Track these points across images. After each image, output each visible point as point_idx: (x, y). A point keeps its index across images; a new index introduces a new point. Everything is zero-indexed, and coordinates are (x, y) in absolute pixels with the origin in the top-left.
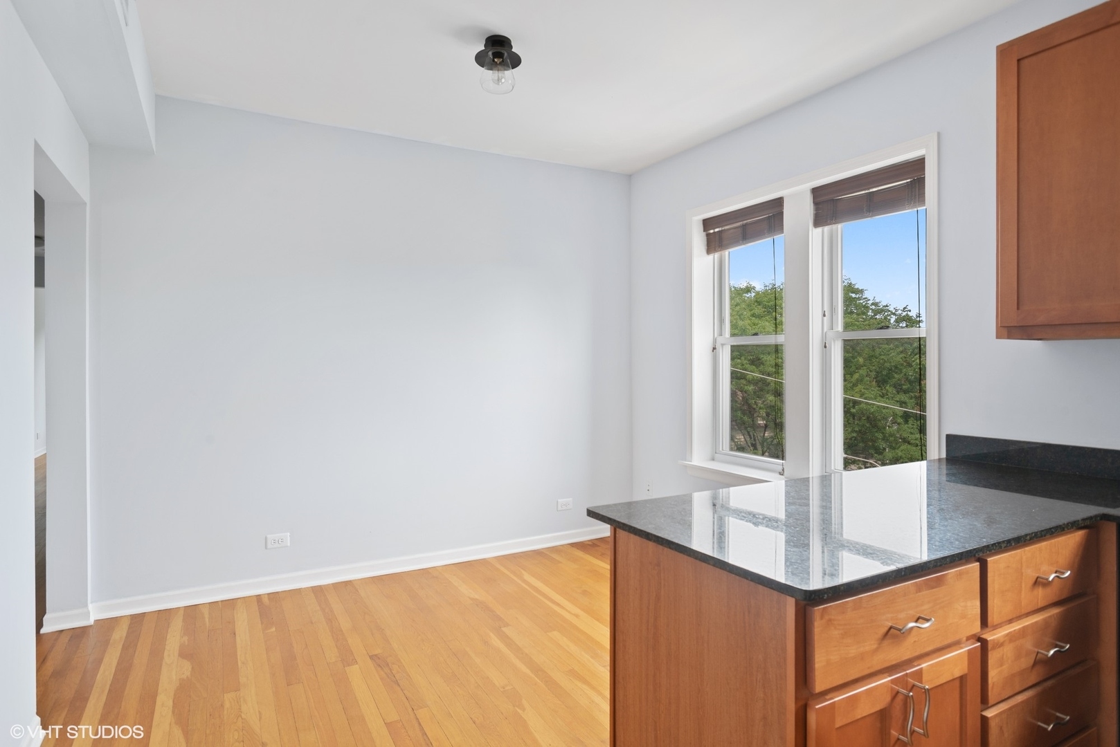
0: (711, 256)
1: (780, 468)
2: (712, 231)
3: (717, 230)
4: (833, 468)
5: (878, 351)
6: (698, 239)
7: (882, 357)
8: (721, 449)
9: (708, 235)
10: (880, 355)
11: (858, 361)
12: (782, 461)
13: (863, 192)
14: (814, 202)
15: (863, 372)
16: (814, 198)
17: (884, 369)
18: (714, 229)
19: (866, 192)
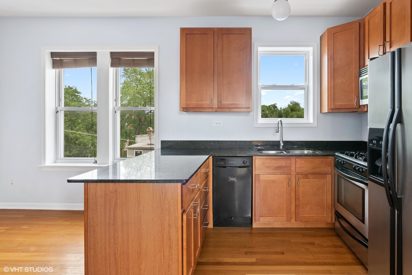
0: (54, 70)
1: (94, 161)
2: (55, 58)
3: (57, 58)
4: (117, 158)
5: (87, 117)
6: (48, 61)
7: (89, 119)
8: (60, 157)
9: (53, 60)
10: (88, 119)
11: (78, 121)
12: (94, 158)
13: (131, 58)
14: (111, 57)
15: (81, 125)
16: (111, 56)
17: (89, 124)
18: (56, 58)
19: (133, 58)
